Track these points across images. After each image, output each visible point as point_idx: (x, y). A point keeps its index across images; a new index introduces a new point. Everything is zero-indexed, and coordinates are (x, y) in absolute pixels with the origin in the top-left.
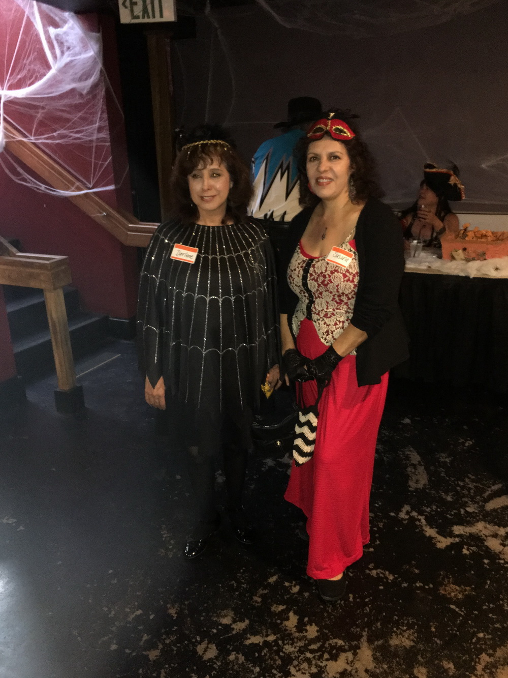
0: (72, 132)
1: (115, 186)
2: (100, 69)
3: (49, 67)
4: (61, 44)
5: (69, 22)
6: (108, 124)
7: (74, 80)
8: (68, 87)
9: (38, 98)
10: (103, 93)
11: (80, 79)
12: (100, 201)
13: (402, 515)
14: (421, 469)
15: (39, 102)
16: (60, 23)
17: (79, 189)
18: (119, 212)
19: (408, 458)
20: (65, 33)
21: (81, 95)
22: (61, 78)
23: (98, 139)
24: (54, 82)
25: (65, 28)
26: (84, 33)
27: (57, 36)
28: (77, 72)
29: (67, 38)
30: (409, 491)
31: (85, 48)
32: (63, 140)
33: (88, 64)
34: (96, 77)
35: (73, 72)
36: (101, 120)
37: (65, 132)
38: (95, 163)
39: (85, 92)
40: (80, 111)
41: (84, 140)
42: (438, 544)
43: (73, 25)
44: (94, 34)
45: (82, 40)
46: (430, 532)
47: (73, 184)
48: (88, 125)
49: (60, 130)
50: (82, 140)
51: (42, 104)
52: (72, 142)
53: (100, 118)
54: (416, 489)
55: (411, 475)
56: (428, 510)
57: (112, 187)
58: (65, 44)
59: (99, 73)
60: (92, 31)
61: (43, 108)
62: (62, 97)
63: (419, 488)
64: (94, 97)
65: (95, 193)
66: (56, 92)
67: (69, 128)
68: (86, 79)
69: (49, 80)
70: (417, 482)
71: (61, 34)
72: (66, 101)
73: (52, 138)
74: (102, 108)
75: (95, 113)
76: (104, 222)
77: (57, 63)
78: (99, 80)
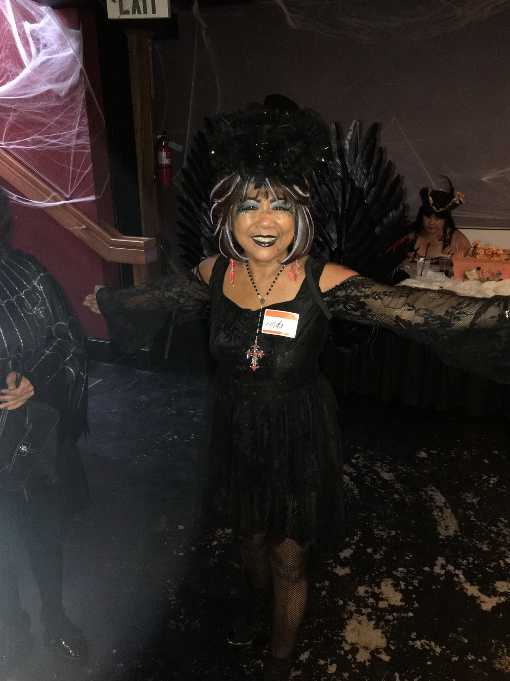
0: (47, 138)
1: (96, 196)
2: (80, 69)
3: (22, 67)
4: (37, 40)
5: (45, 17)
6: (88, 130)
7: (50, 81)
8: (43, 88)
9: (10, 100)
10: (83, 95)
11: (58, 80)
12: (78, 213)
13: (437, 570)
14: (448, 512)
15: (12, 104)
16: (37, 18)
17: (55, 200)
18: (100, 225)
19: (432, 499)
20: (41, 29)
21: (59, 97)
22: (36, 78)
23: (76, 145)
24: (29, 82)
25: (42, 23)
26: (63, 30)
27: (33, 32)
28: (53, 71)
29: (44, 34)
30: (441, 540)
31: (63, 46)
32: (37, 146)
33: (66, 63)
34: (75, 78)
35: (50, 72)
36: (80, 125)
37: (39, 137)
38: (73, 171)
39: (62, 94)
40: (57, 115)
41: (61, 146)
42: (483, 605)
43: (49, 20)
44: (74, 31)
45: (60, 37)
46: (472, 590)
47: (48, 194)
48: (65, 130)
49: (34, 135)
50: (59, 147)
51: (13, 107)
52: (48, 148)
53: (80, 122)
54: (448, 537)
55: (438, 521)
56: (465, 562)
57: (92, 198)
58: (41, 41)
59: (78, 74)
60: (72, 28)
61: (15, 110)
62: (36, 98)
63: (450, 536)
64: (73, 100)
65: (72, 204)
66: (30, 93)
67: (44, 133)
68: (64, 80)
69: (22, 80)
70: (447, 528)
71: (38, 30)
72: (40, 104)
73: (25, 143)
74: (82, 112)
75: (73, 118)
76: (84, 236)
77: (32, 62)
78: (79, 81)
